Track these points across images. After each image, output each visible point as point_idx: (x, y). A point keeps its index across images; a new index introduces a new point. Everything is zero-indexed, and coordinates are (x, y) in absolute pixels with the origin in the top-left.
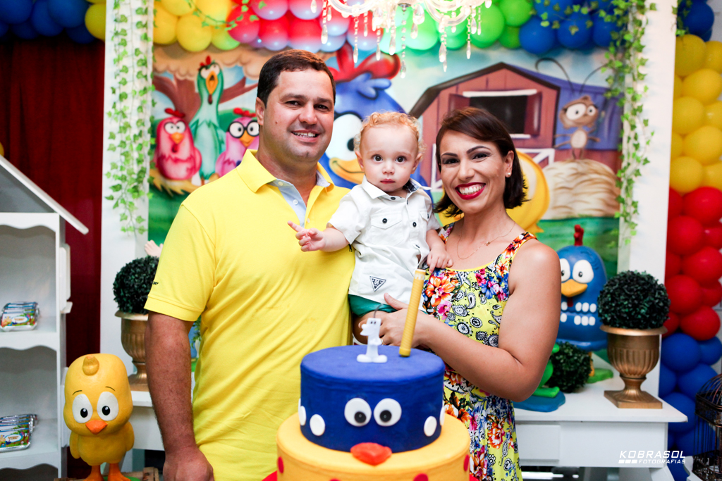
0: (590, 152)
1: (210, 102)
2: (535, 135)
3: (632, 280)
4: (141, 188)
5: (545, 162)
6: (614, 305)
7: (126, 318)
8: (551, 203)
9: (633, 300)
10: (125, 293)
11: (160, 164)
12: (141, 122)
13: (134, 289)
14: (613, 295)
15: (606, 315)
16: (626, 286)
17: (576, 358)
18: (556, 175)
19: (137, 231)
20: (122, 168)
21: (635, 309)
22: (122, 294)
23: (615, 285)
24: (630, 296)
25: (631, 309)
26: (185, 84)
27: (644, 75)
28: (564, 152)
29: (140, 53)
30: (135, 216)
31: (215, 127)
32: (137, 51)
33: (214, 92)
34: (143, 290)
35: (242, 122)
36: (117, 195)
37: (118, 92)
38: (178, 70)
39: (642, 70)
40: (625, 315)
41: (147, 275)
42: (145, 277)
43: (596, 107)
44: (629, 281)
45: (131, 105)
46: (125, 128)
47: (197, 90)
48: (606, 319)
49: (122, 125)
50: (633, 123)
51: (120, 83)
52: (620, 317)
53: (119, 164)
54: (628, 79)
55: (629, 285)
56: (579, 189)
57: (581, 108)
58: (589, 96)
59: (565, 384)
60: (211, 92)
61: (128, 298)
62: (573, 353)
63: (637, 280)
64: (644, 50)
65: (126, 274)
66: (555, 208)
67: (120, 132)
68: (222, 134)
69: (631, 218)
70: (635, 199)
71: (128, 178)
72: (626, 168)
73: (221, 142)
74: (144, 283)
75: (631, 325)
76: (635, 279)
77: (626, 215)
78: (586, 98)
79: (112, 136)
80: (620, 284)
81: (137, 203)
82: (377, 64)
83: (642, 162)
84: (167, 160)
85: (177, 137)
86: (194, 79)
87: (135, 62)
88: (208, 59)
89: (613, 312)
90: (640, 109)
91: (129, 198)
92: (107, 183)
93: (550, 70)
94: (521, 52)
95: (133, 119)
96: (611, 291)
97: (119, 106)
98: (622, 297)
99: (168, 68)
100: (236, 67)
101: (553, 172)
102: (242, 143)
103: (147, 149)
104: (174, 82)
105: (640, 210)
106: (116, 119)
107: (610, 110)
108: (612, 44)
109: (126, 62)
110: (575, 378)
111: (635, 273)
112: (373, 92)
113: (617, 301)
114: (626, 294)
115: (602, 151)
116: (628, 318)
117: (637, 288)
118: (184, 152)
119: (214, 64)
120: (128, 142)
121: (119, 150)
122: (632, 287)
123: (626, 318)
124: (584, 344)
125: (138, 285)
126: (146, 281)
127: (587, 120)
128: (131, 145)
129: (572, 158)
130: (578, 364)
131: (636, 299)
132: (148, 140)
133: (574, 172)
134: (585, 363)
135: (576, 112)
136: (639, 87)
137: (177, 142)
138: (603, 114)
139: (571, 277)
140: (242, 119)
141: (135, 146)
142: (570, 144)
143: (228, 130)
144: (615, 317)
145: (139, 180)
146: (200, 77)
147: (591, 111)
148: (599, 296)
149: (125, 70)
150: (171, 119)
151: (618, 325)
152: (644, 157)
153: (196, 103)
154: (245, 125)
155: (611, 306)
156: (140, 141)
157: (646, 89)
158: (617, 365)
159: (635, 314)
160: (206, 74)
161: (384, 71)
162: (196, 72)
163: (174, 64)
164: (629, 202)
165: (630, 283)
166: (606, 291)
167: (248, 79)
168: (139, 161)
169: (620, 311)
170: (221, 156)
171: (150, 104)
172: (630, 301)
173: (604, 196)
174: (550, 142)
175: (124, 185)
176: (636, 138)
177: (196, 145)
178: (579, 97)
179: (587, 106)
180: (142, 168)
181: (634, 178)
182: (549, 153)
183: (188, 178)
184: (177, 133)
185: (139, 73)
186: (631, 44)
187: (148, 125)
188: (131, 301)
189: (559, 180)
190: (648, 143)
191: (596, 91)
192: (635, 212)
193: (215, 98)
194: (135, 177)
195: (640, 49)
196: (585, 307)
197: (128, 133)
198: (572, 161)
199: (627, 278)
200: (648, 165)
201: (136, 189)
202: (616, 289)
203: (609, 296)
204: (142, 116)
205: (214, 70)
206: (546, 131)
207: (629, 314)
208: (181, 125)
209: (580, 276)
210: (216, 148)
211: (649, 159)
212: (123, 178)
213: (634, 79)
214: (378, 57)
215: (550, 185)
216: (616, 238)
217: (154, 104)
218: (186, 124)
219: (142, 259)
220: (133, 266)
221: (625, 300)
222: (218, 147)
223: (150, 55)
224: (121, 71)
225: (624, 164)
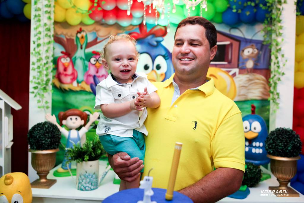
0: (255, 70)
1: (81, 48)
2: (230, 62)
3: (283, 133)
4: (47, 88)
5: (234, 75)
6: (274, 145)
7: (33, 152)
8: (237, 93)
9: (284, 143)
10: (32, 140)
11: (58, 77)
12: (47, 57)
13: (37, 138)
14: (273, 140)
15: (270, 150)
16: (280, 136)
17: (254, 170)
18: (240, 81)
19: (45, 108)
20: (38, 79)
21: (285, 147)
22: (31, 140)
23: (274, 135)
24: (282, 140)
25: (283, 147)
26: (70, 40)
27: (282, 34)
28: (243, 70)
29: (47, 25)
30: (44, 101)
31: (84, 60)
32: (45, 24)
33: (83, 43)
34: (41, 138)
35: (96, 57)
36: (36, 91)
37: (36, 43)
38: (67, 34)
39: (281, 31)
40: (280, 150)
41: (43, 131)
42: (42, 132)
43: (257, 49)
44: (281, 133)
45: (43, 49)
46: (39, 60)
47: (75, 43)
48: (270, 152)
49: (38, 58)
50: (276, 56)
51: (37, 39)
52: (277, 151)
53: (37, 77)
54: (274, 36)
55: (282, 135)
56: (250, 87)
57: (251, 50)
58: (254, 44)
59: (249, 183)
60: (82, 43)
61: (34, 142)
62: (253, 168)
63: (286, 133)
64: (282, 22)
65: (33, 131)
66: (239, 95)
67: (37, 62)
68: (87, 63)
69: (276, 100)
70: (278, 91)
71: (41, 83)
72: (273, 77)
73: (86, 67)
74: (42, 135)
75: (283, 155)
76: (284, 132)
77: (274, 99)
78: (252, 46)
79: (34, 64)
80: (277, 134)
81: (46, 95)
82: (157, 31)
83: (281, 74)
84: (62, 74)
85: (66, 65)
86: (74, 38)
87: (45, 29)
88: (81, 29)
89: (274, 148)
90: (280, 50)
91: (42, 92)
92: (31, 86)
93: (236, 33)
94: (223, 25)
95: (43, 56)
96: (273, 138)
97: (37, 50)
98: (278, 141)
99: (62, 33)
100: (93, 33)
101: (238, 79)
102: (96, 67)
103: (51, 69)
104: (65, 39)
105: (281, 97)
106: (35, 56)
107: (264, 50)
108: (266, 19)
109: (41, 29)
110: (254, 180)
111: (284, 129)
112: (155, 43)
113: (276, 143)
114: (280, 140)
115: (260, 69)
116: (282, 152)
117: (286, 136)
118: (70, 71)
119: (83, 31)
120: (41, 67)
121: (37, 70)
122: (283, 136)
123: (280, 152)
124: (257, 162)
125: (39, 136)
126: (43, 134)
127: (253, 55)
128: (43, 68)
129: (247, 72)
130: (256, 173)
131: (286, 142)
132: (51, 66)
133: (248, 79)
134: (259, 173)
135: (248, 52)
136: (279, 39)
137: (66, 66)
138: (261, 52)
139: (250, 130)
140: (96, 56)
141: (44, 68)
142: (246, 66)
143: (89, 61)
144: (275, 151)
145: (47, 84)
146: (77, 37)
147: (255, 51)
148: (266, 140)
149: (40, 33)
150: (63, 56)
151: (276, 155)
152: (282, 72)
153: (75, 49)
154: (97, 58)
155: (273, 146)
156: (47, 66)
157: (283, 40)
158: (276, 175)
159: (285, 150)
160: (79, 35)
161: (160, 34)
162: (75, 35)
163: (65, 31)
164: (275, 93)
165: (282, 134)
166: (270, 138)
167: (99, 38)
168: (47, 75)
169: (277, 148)
170: (86, 73)
171: (52, 49)
172: (283, 143)
173: (261, 90)
174: (236, 65)
175: (39, 86)
176: (278, 63)
177: (75, 68)
178: (250, 45)
179: (253, 49)
180: (48, 78)
181: (277, 82)
182: (236, 70)
183: (71, 83)
184: (66, 63)
185: (46, 34)
186: (275, 19)
187: (52, 58)
188: (35, 144)
189: (241, 83)
190: (284, 65)
191: (257, 42)
192: (278, 98)
193: (84, 46)
194: (44, 82)
195: (280, 21)
196: (257, 144)
197: (41, 62)
198: (247, 74)
199: (280, 131)
200: (284, 76)
201: (45, 88)
202: (275, 137)
203: (271, 140)
204: (48, 54)
205: (83, 34)
206: (234, 61)
207: (282, 149)
208: (68, 59)
209: (255, 129)
210: (84, 69)
211: (285, 73)
212: (39, 83)
213: (277, 36)
214: (158, 28)
215: (237, 85)
216: (269, 110)
217: (54, 49)
218: (71, 58)
219: (42, 123)
220: (37, 126)
221: (280, 143)
222: (85, 68)
223: (52, 26)
224: (38, 33)
225: (272, 75)
